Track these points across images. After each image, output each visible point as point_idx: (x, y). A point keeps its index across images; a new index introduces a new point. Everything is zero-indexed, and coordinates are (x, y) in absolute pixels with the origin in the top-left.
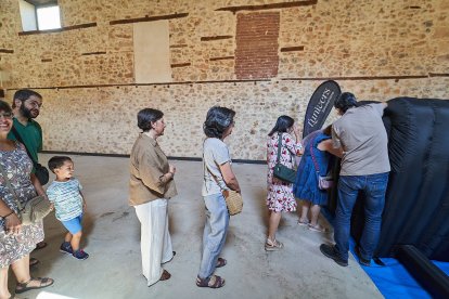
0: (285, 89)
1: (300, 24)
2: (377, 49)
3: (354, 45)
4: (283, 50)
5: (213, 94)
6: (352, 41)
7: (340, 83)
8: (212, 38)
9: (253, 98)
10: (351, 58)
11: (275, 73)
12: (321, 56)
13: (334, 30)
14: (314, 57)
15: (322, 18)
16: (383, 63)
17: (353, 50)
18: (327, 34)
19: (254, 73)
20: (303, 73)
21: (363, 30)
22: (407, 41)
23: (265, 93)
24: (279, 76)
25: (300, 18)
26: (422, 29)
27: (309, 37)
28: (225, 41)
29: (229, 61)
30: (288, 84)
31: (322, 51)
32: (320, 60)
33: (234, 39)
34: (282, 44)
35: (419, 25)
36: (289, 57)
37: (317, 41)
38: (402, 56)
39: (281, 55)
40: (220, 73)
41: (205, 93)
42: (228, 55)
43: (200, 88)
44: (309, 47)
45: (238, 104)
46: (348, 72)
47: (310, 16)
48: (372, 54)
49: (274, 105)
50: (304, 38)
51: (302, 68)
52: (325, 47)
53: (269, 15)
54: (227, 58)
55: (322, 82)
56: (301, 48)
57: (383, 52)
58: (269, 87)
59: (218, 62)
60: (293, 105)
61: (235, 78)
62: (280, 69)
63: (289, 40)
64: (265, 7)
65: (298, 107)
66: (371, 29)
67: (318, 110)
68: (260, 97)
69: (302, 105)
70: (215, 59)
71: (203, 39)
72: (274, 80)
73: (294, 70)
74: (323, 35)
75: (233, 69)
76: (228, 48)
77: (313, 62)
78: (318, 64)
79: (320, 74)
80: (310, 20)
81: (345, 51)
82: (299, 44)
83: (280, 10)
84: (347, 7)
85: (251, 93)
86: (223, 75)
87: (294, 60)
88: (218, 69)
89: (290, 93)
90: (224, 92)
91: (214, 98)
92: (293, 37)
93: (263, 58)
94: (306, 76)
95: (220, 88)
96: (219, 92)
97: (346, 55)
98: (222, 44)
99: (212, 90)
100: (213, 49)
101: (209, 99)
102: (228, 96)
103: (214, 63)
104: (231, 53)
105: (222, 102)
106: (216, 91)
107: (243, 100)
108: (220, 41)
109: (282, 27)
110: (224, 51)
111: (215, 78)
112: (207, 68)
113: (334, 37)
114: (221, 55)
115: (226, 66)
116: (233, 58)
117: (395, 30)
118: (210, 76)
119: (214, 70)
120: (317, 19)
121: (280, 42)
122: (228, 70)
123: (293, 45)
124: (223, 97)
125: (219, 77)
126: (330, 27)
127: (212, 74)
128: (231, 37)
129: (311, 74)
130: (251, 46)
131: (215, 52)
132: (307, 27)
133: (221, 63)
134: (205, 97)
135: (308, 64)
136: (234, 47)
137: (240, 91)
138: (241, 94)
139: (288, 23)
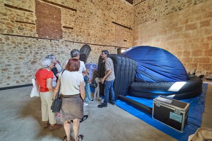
0: (67, 46)
1: (71, 18)
2: (98, 35)
3: (92, 32)
4: (64, 27)
5: (20, 43)
8: (16, 8)
9: (50, 48)
10: (91, 37)
11: (61, 37)
12: (80, 34)
13: (84, 24)
14: (77, 33)
15: (80, 18)
16: (100, 40)
17: (91, 34)
18: (82, 25)
19: (50, 36)
20: (74, 39)
21: (93, 27)
22: (105, 34)
23: (57, 46)
24: (63, 39)
25: (71, 15)
26: (108, 32)
27: (75, 24)
28: (27, 13)
29: (32, 25)
30: (68, 43)
31: (80, 32)
33: (34, 14)
34: (63, 25)
35: (107, 30)
36: (67, 31)
37: (78, 27)
39: (63, 29)
40: (24, 31)
41: (13, 42)
42: (30, 21)
43: (8, 39)
44: (75, 28)
45: (40, 51)
46: (90, 42)
47: (74, 15)
48: (97, 37)
49: (62, 52)
50: (73, 24)
51: (73, 37)
52: (82, 30)
53: (56, 8)
54: (30, 23)
55: (82, 45)
56: (72, 28)
57: (100, 36)
58: (59, 43)
59: (23, 24)
61: (37, 36)
62: (63, 36)
63: (66, 23)
64: (52, 3)
66: (96, 28)
68: (54, 48)
70: (20, 22)
71: (6, 5)
72: (61, 40)
73: (70, 37)
74: (80, 25)
75: (35, 30)
76: (30, 18)
78: (80, 37)
79: (81, 41)
80: (74, 17)
82: (71, 26)
83: (61, 8)
84: (88, 17)
85: (48, 46)
86: (28, 33)
87: (70, 33)
88: (23, 29)
89: (69, 47)
90: (30, 43)
91: (22, 47)
92: (68, 22)
93: (54, 29)
94: (75, 41)
95: (26, 40)
96: (26, 43)
97: (89, 35)
98: (24, 14)
99: (19, 41)
100: (17, 15)
101: (17, 47)
102: (33, 46)
103: (20, 24)
104: (32, 21)
105: (28, 49)
106: (23, 42)
107: (44, 48)
108: (23, 12)
109: (63, 16)
110: (27, 18)
111: (21, 34)
112: (13, 26)
113: (84, 27)
114: (25, 20)
115: (30, 28)
116: (35, 24)
117: (102, 30)
118: (17, 32)
119: (19, 28)
120: (77, 18)
121: (62, 23)
122: (31, 31)
123: (68, 26)
124: (29, 46)
125: (24, 34)
126: (82, 23)
127: (19, 31)
128: (32, 12)
129: (77, 40)
130: (46, 21)
131: (19, 17)
132: (74, 20)
133: (25, 25)
134: (14, 45)
135: (76, 36)
136: (35, 18)
137: (42, 44)
138: (42, 46)
139: (65, 15)
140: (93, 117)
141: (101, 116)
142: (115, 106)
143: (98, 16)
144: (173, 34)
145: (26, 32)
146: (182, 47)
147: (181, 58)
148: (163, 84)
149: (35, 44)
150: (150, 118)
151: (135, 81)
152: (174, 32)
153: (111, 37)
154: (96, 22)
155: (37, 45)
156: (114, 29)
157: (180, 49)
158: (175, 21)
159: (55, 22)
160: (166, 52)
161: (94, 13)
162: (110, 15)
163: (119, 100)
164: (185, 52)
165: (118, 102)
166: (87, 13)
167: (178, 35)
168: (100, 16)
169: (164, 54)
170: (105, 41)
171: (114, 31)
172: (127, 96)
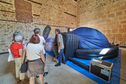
1: (38, 9)
3: (52, 18)
5: (5, 25)
7: (50, 26)
9: (25, 28)
11: (32, 21)
12: (44, 19)
15: (44, 9)
16: (57, 23)
17: (51, 19)
19: (25, 20)
21: (53, 15)
23: (29, 27)
24: (33, 22)
25: (38, 7)
27: (41, 13)
28: (9, 5)
29: (12, 14)
30: (37, 25)
31: (44, 18)
33: (14, 6)
34: (33, 13)
35: (61, 17)
36: (36, 17)
37: (43, 15)
39: (33, 16)
42: (11, 11)
44: (41, 16)
45: (18, 30)
46: (51, 24)
47: (40, 8)
48: (55, 21)
50: (39, 13)
51: (40, 21)
53: (28, 2)
54: (11, 12)
55: (46, 26)
56: (39, 16)
57: (57, 21)
58: (31, 25)
59: (7, 13)
61: (16, 20)
63: (35, 12)
67: (46, 33)
68: (28, 28)
69: (41, 32)
72: (32, 23)
73: (38, 21)
75: (14, 17)
76: (11, 8)
77: (43, 20)
78: (44, 21)
79: (45, 24)
80: (41, 9)
82: (38, 15)
83: (31, 2)
84: (49, 9)
85: (24, 26)
86: (10, 18)
87: (38, 19)
88: (7, 15)
90: (11, 25)
91: (6, 27)
92: (36, 12)
93: (27, 16)
94: (41, 24)
95: (9, 23)
96: (8, 25)
97: (50, 20)
98: (7, 6)
99: (4, 24)
100: (2, 6)
101: (2, 27)
102: (14, 27)
103: (4, 12)
104: (13, 11)
105: (10, 29)
106: (6, 24)
107: (21, 28)
108: (6, 4)
109: (33, 8)
110: (9, 9)
111: (5, 19)
113: (47, 15)
114: (8, 10)
115: (11, 15)
116: (14, 13)
117: (58, 17)
118: (2, 18)
119: (4, 15)
120: (42, 9)
121: (32, 12)
122: (12, 17)
123: (37, 14)
124: (11, 27)
125: (7, 19)
126: (46, 12)
127: (3, 17)
128: (12, 5)
129: (42, 23)
130: (22, 11)
131: (3, 8)
132: (40, 10)
133: (8, 13)
135: (42, 21)
136: (14, 9)
137: (19, 26)
138: (20, 27)
139: (34, 7)
140: (51, 73)
141: (57, 72)
142: (66, 65)
143: (55, 9)
144: (101, 20)
145: (8, 18)
146: (106, 28)
147: (105, 34)
148: (95, 50)
149: (15, 26)
150: (88, 73)
151: (79, 48)
152: (101, 19)
153: (63, 21)
154: (54, 12)
155: (16, 26)
156: (65, 16)
157: (104, 29)
158: (102, 12)
159: (28, 11)
160: (97, 31)
161: (53, 7)
162: (63, 8)
163: (69, 61)
164: (107, 30)
165: (68, 62)
166: (48, 6)
167: (104, 20)
168: (57, 8)
169: (96, 32)
170: (60, 24)
171: (66, 18)
172: (74, 58)
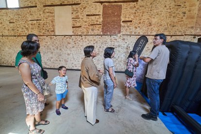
0: (124, 39)
1: (131, 11)
2: (163, 23)
3: (154, 21)
4: (123, 22)
5: (91, 41)
6: (153, 19)
7: (147, 37)
8: (92, 15)
9: (110, 43)
10: (152, 27)
11: (120, 32)
12: (139, 25)
13: (146, 14)
14: (136, 25)
15: (140, 8)
16: (166, 29)
17: (153, 23)
18: (142, 15)
19: (110, 32)
20: (132, 32)
21: (158, 14)
22: (176, 20)
23: (115, 41)
25: (131, 8)
26: (182, 15)
27: (134, 17)
28: (97, 17)
29: (99, 26)
30: (125, 37)
31: (140, 23)
32: (139, 27)
33: (101, 16)
34: (123, 19)
35: (181, 13)
36: (126, 25)
37: (138, 18)
38: (173, 26)
39: (122, 24)
40: (95, 31)
41: (88, 40)
42: (98, 23)
43: (85, 38)
44: (134, 21)
46: (151, 33)
47: (135, 7)
48: (161, 25)
49: (119, 46)
50: (132, 17)
51: (131, 30)
52: (141, 21)
53: (117, 6)
54: (98, 24)
56: (131, 21)
57: (166, 24)
58: (117, 38)
60: (127, 46)
61: (102, 34)
62: (122, 30)
63: (126, 17)
64: (115, 2)
65: (129, 47)
66: (161, 14)
67: (138, 49)
68: (113, 42)
69: (131, 47)
70: (93, 25)
71: (87, 15)
72: (119, 35)
73: (128, 31)
74: (141, 16)
75: (101, 29)
76: (99, 20)
77: (136, 28)
78: (138, 29)
79: (139, 33)
80: (135, 9)
81: (150, 23)
82: (130, 19)
83: (122, 4)
84: (151, 4)
85: (109, 40)
87: (128, 27)
88: (94, 29)
89: (126, 41)
90: (97, 40)
92: (128, 16)
93: (114, 25)
94: (133, 34)
95: (95, 38)
96: (94, 40)
97: (150, 25)
99: (91, 39)
102: (99, 42)
103: (92, 27)
104: (100, 22)
105: (96, 44)
108: (95, 17)
109: (123, 12)
110: (97, 21)
111: (93, 34)
112: (89, 29)
113: (145, 17)
114: (96, 23)
115: (97, 28)
116: (101, 25)
117: (171, 15)
118: (90, 32)
119: (92, 30)
120: (138, 9)
122: (99, 30)
123: (128, 20)
124: (96, 42)
126: (143, 13)
129: (135, 33)
130: (109, 19)
131: (93, 21)
132: (134, 12)
133: (95, 27)
134: (88, 42)
135: (134, 29)
136: (101, 20)
138: (104, 41)
139: (125, 10)
153: (186, 21)
154: (163, 6)
155: (101, 40)
159: (116, 19)
170: (175, 28)
